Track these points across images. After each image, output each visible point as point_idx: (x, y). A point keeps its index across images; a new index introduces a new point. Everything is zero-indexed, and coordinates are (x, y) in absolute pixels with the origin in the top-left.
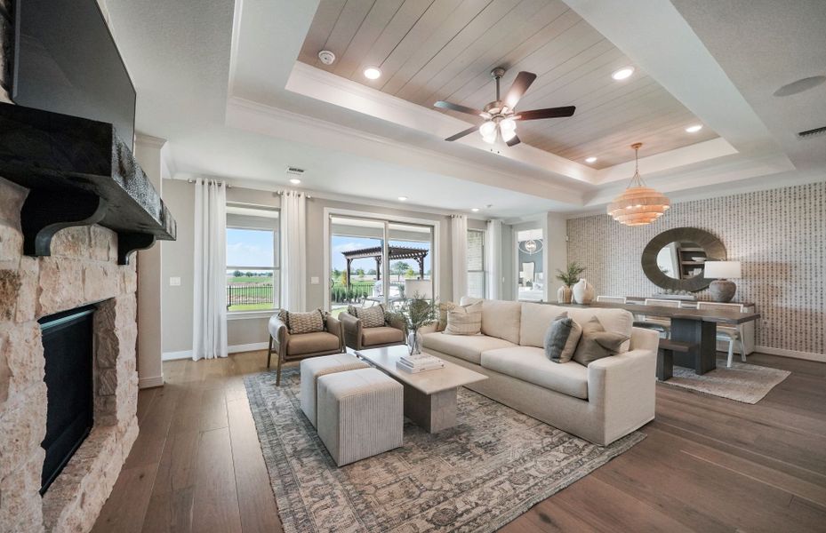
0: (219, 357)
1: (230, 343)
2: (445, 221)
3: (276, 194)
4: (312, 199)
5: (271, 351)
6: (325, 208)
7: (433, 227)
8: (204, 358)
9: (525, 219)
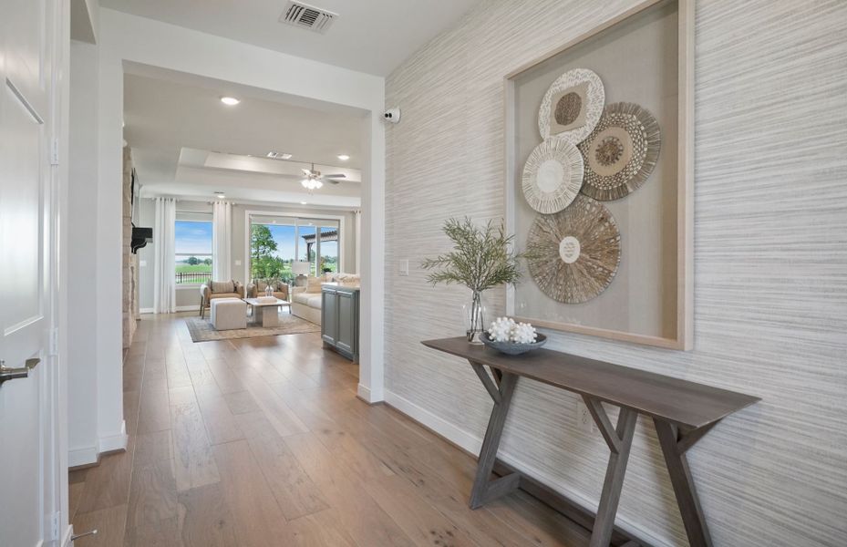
0: (170, 313)
1: (177, 305)
2: (350, 215)
3: (209, 203)
4: (236, 205)
6: (246, 211)
7: (339, 221)
8: (161, 312)
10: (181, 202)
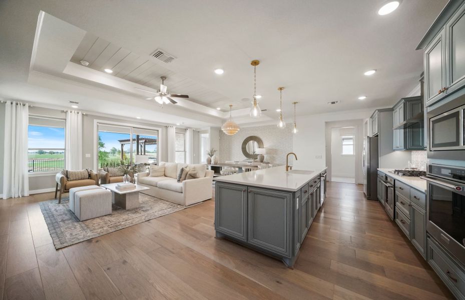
0: (23, 196)
1: (30, 189)
2: (164, 129)
3: (63, 112)
4: (87, 115)
5: (57, 190)
6: (95, 120)
7: (158, 131)
8: (12, 198)
9: (203, 129)
10: (34, 107)
